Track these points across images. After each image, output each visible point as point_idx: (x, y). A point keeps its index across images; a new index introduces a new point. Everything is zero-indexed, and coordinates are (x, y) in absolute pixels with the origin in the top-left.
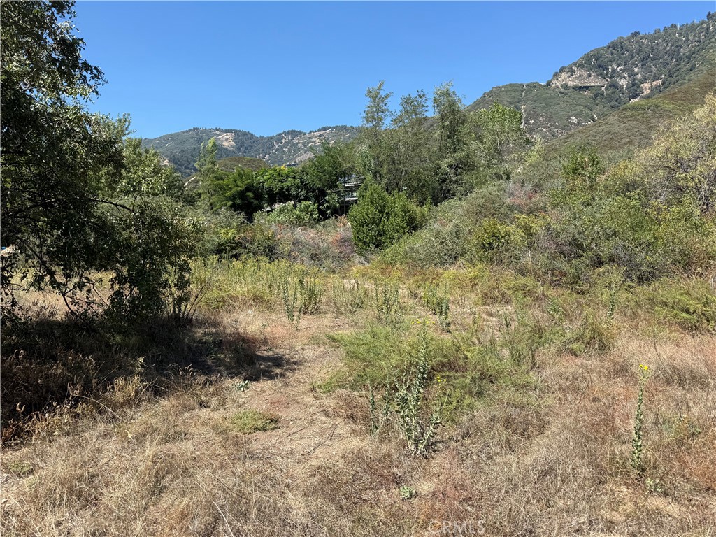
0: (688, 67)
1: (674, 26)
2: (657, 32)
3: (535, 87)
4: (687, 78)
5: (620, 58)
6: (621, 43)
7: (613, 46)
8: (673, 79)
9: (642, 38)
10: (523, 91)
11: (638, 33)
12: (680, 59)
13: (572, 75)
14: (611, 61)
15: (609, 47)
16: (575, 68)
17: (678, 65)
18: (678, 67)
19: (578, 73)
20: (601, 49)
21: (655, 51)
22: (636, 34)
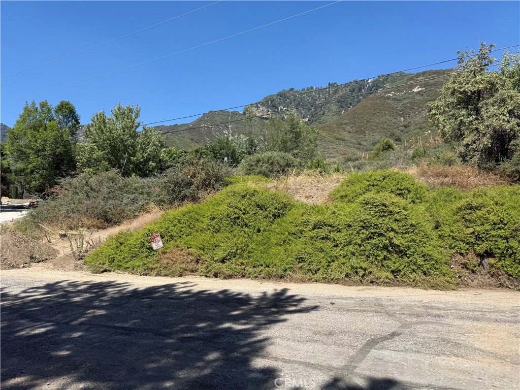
0: (321, 112)
1: (312, 88)
2: (303, 90)
3: (237, 114)
4: (322, 119)
5: (284, 102)
6: (284, 94)
7: (280, 95)
8: (315, 119)
9: (296, 92)
10: (229, 116)
11: (293, 89)
12: (316, 107)
13: (258, 109)
14: (280, 104)
15: (278, 95)
16: (259, 105)
17: (316, 110)
18: (317, 112)
19: (261, 109)
20: (274, 95)
21: (303, 101)
22: (292, 89)
